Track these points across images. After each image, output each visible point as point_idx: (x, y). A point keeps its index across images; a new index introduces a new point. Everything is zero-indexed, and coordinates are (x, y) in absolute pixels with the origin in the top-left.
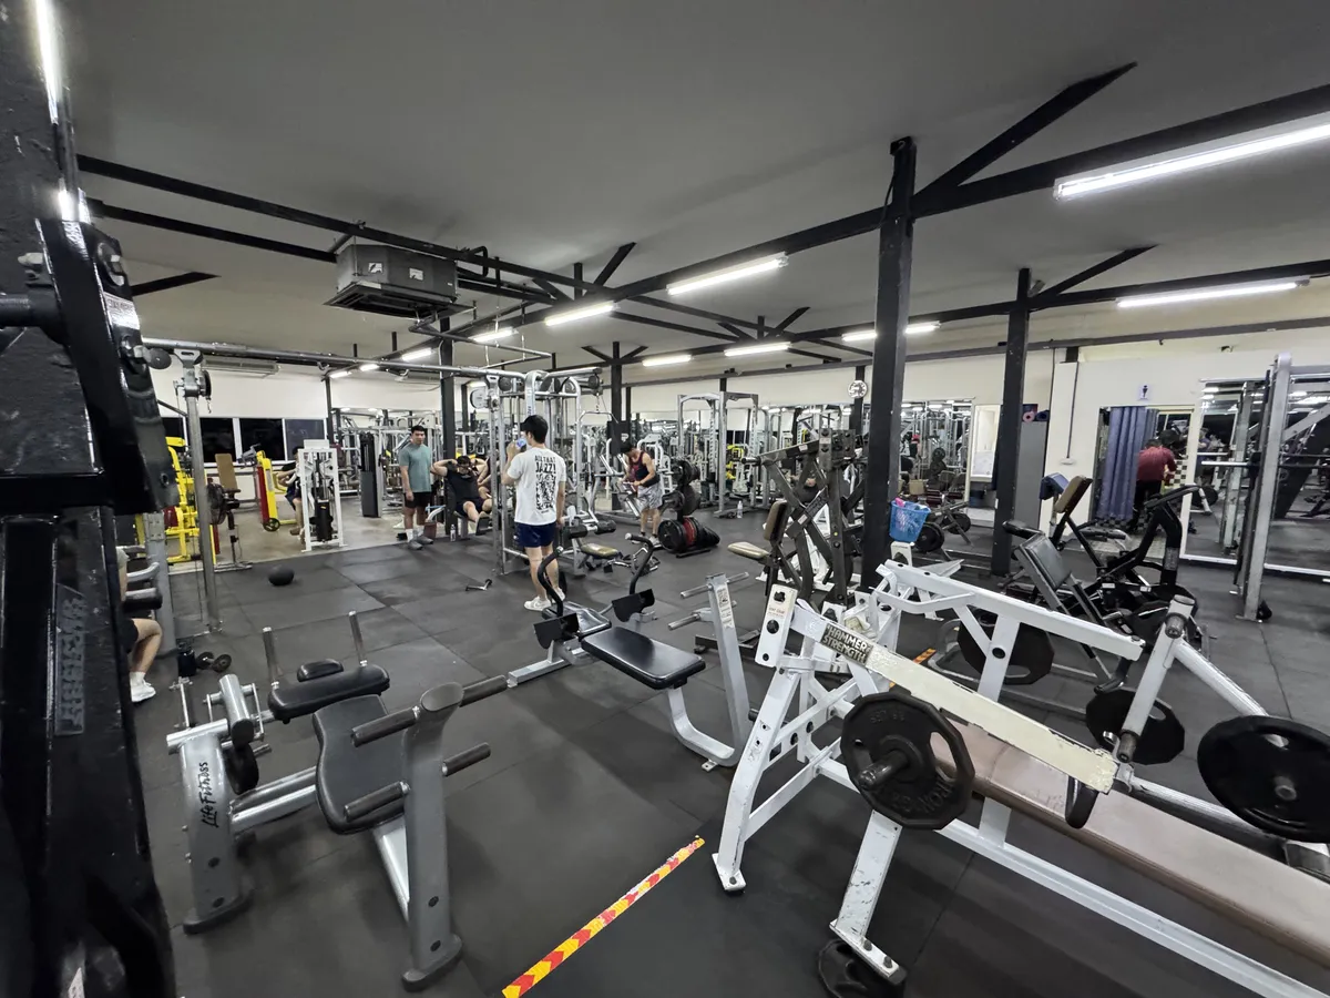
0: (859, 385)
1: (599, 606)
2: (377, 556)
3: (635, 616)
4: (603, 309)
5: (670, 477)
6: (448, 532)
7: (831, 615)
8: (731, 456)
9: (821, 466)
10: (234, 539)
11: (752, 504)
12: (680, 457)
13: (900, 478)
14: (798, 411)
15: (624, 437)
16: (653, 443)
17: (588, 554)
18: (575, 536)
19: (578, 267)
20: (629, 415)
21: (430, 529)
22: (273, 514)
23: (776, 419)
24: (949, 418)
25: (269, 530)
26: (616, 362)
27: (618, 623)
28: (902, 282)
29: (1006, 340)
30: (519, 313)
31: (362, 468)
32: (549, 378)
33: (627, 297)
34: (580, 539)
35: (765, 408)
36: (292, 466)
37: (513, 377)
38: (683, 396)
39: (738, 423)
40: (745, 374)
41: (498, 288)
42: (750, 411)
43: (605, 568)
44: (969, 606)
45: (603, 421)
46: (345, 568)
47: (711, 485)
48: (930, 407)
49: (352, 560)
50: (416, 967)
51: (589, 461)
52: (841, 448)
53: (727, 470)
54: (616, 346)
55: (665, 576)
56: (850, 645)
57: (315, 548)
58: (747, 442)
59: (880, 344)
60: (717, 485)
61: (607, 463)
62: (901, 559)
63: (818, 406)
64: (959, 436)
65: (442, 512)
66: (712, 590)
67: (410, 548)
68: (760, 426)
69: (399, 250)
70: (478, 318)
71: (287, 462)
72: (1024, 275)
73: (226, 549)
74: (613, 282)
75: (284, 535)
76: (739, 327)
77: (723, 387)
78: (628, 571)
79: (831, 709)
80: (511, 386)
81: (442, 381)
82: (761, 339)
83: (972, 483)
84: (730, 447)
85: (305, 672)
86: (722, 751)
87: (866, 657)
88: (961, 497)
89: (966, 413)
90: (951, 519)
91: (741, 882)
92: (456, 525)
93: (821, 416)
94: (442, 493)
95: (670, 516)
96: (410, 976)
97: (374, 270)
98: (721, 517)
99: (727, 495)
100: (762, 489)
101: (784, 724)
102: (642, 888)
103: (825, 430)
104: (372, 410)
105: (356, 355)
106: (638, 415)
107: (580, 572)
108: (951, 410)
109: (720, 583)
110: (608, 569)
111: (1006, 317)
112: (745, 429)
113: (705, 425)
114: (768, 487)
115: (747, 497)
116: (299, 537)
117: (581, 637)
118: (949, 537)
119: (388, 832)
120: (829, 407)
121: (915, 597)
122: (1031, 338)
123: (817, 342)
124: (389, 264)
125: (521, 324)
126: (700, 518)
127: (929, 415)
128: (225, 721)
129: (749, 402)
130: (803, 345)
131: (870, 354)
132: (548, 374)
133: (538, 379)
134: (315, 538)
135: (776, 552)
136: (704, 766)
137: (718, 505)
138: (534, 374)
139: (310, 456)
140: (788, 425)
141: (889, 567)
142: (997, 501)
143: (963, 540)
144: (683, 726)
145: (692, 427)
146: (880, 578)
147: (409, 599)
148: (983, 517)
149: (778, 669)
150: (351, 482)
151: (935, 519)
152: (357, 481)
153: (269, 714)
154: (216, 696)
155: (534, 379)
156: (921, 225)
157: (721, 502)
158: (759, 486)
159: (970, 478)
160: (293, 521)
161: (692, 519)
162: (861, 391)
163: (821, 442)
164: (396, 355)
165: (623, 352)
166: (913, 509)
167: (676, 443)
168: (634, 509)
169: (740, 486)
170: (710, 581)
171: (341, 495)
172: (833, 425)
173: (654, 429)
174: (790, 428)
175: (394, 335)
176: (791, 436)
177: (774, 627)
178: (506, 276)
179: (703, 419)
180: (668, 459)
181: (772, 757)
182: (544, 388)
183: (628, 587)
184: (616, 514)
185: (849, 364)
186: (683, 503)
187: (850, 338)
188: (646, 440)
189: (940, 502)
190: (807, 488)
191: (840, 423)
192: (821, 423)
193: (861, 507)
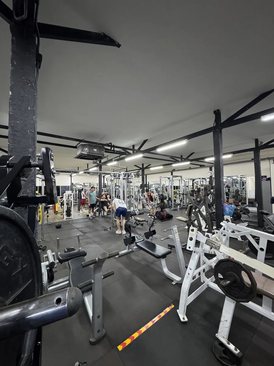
0: (211, 172)
1: (141, 235)
2: (82, 221)
3: (151, 238)
4: (140, 156)
5: (158, 199)
6: (99, 214)
7: (208, 236)
8: (175, 193)
9: (201, 195)
10: (48, 216)
11: (182, 206)
12: (161, 193)
13: (226, 198)
14: (194, 180)
15: (145, 188)
16: (153, 190)
17: (137, 220)
18: (133, 215)
19: (134, 146)
20: (146, 183)
21: (95, 214)
22: (57, 210)
23: (187, 183)
24: (239, 181)
25: (55, 214)
26: (143, 169)
27: (146, 239)
28: (220, 145)
29: (254, 158)
30: (119, 158)
31: (78, 198)
32: (126, 174)
33: (146, 152)
34: (134, 216)
35: (184, 180)
36: (62, 198)
37: (117, 174)
38: (161, 177)
39: (176, 184)
40: (178, 170)
41: (114, 152)
42: (180, 180)
43: (141, 224)
44: (250, 235)
45: (139, 184)
46: (74, 224)
47: (170, 201)
48: (233, 178)
49: (75, 222)
50: (93, 337)
51: (136, 195)
52: (207, 190)
53: (174, 197)
54: (143, 165)
55: (158, 226)
56: (214, 244)
57: (67, 219)
58: (179, 189)
59: (215, 161)
60: (172, 201)
61: (141, 195)
62: (227, 220)
63: (200, 179)
64: (243, 186)
65: (98, 209)
66: (173, 229)
67: (90, 219)
68: (183, 184)
69: (91, 145)
70: (108, 160)
71: (60, 197)
72: (257, 141)
73: (45, 219)
74: (142, 149)
75: (59, 215)
76: (175, 158)
77: (172, 174)
78: (148, 225)
79: (210, 265)
80: (117, 176)
81: (99, 175)
82: (182, 161)
83: (249, 199)
84: (174, 190)
85: (66, 250)
86: (177, 278)
87: (219, 248)
88: (246, 204)
89: (244, 179)
90: (243, 210)
91: (186, 319)
92: (101, 213)
93: (200, 181)
94: (98, 204)
95: (159, 210)
96: (92, 340)
97: (86, 150)
98: (173, 210)
99: (175, 204)
100: (184, 202)
101: (196, 269)
102: (156, 319)
103: (202, 185)
104: (81, 183)
105: (78, 170)
106: (149, 182)
107: (134, 225)
108: (239, 178)
109: (175, 228)
110: (142, 225)
111: (253, 152)
112: (178, 185)
113: (167, 184)
114: (186, 201)
115: (180, 204)
116: (62, 216)
117: (136, 243)
118: (243, 216)
119: (87, 295)
120: (202, 179)
121: (233, 232)
122: (261, 157)
123: (198, 161)
124: (89, 149)
125: (119, 160)
126: (167, 210)
127: (233, 180)
128: (48, 262)
129: (179, 178)
130: (194, 162)
131: (213, 164)
132: (126, 173)
133: (123, 174)
134: (66, 216)
135: (190, 220)
136: (172, 283)
137: (172, 207)
138: (122, 173)
139: (67, 194)
140: (191, 184)
141: (224, 223)
142: (257, 204)
143: (248, 217)
144: (166, 270)
145: (164, 185)
146: (222, 226)
147: (90, 232)
148: (254, 209)
149: (193, 251)
150: (75, 202)
151: (238, 210)
152: (77, 201)
153: (57, 261)
154: (46, 255)
155: (122, 174)
156: (224, 130)
157: (173, 206)
158: (184, 201)
159: (248, 198)
160: (61, 212)
161: (165, 210)
162: (211, 174)
163: (201, 188)
164: (88, 169)
165: (145, 166)
166: (230, 207)
167: (160, 190)
168: (148, 208)
169: (178, 201)
170: (172, 227)
171: (74, 205)
172: (204, 183)
173: (153, 186)
174: (192, 185)
175: (88, 164)
176: (192, 187)
177: (191, 239)
178: (116, 149)
179: (167, 183)
180: (157, 194)
181: (193, 279)
182: (125, 176)
183: (149, 229)
184: (143, 209)
185: (207, 167)
186: (162, 206)
187: (207, 160)
188: (151, 189)
189: (239, 205)
190: (197, 201)
191: (206, 183)
192: (200, 183)
193: (214, 207)
